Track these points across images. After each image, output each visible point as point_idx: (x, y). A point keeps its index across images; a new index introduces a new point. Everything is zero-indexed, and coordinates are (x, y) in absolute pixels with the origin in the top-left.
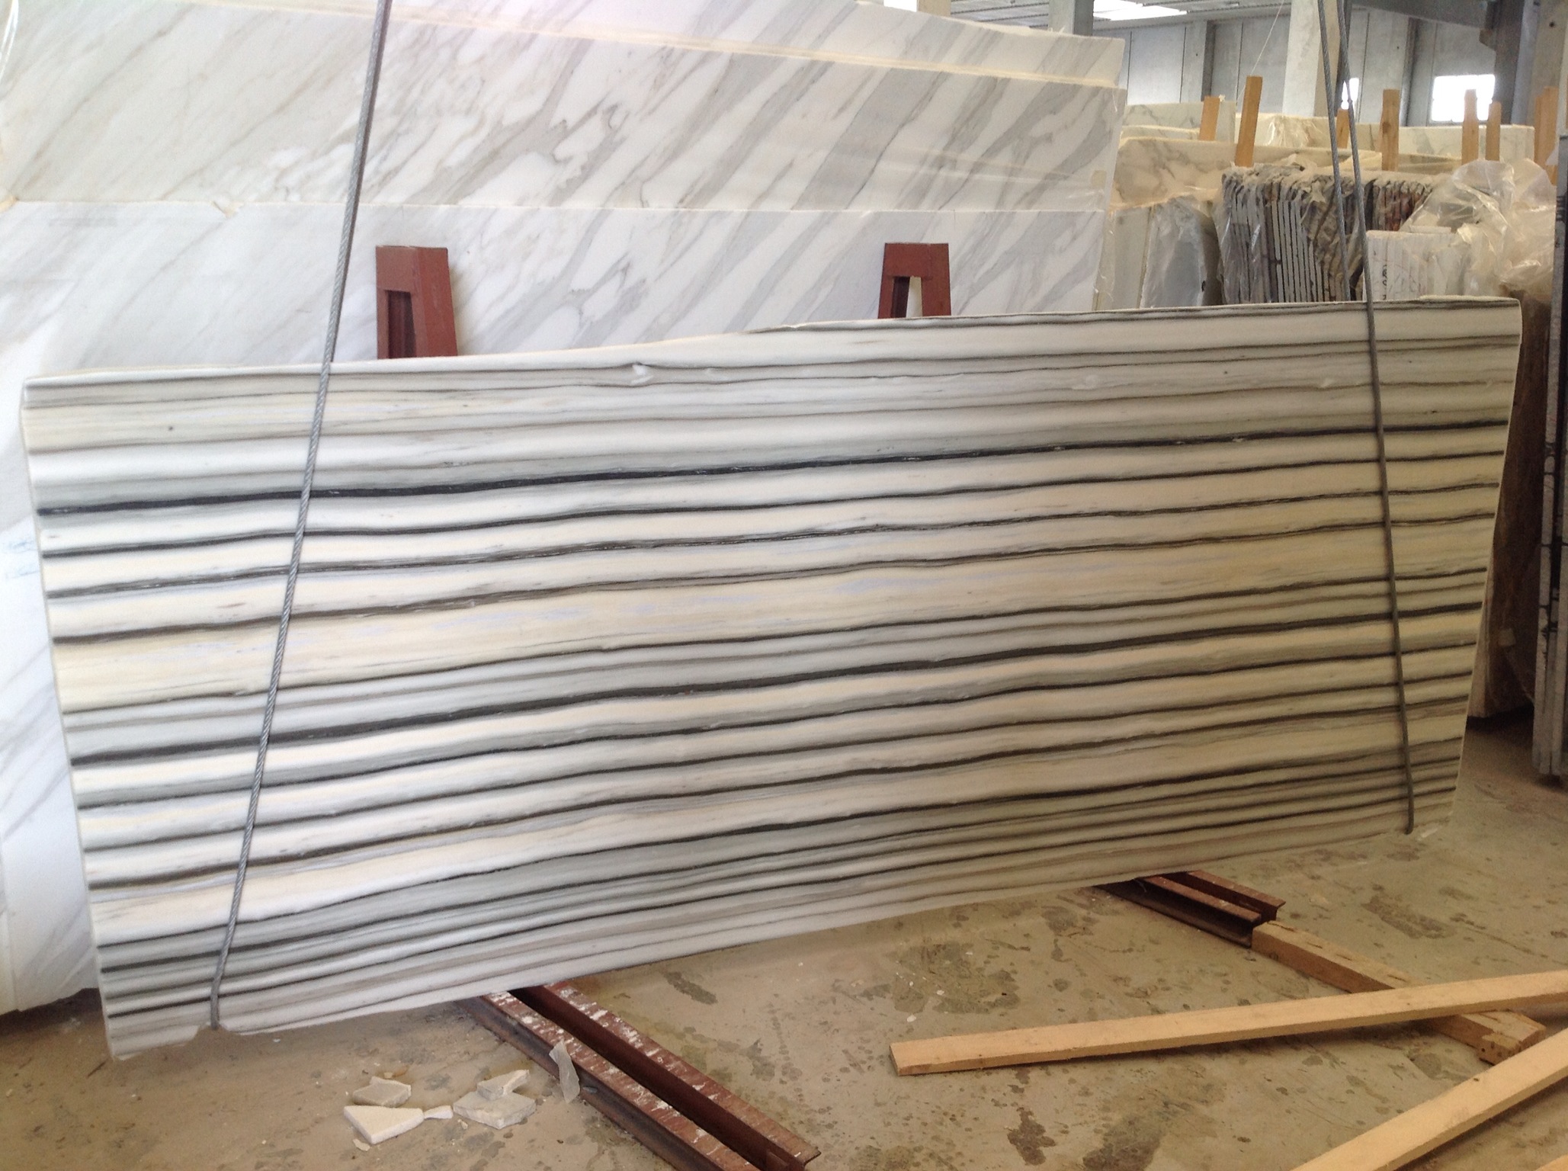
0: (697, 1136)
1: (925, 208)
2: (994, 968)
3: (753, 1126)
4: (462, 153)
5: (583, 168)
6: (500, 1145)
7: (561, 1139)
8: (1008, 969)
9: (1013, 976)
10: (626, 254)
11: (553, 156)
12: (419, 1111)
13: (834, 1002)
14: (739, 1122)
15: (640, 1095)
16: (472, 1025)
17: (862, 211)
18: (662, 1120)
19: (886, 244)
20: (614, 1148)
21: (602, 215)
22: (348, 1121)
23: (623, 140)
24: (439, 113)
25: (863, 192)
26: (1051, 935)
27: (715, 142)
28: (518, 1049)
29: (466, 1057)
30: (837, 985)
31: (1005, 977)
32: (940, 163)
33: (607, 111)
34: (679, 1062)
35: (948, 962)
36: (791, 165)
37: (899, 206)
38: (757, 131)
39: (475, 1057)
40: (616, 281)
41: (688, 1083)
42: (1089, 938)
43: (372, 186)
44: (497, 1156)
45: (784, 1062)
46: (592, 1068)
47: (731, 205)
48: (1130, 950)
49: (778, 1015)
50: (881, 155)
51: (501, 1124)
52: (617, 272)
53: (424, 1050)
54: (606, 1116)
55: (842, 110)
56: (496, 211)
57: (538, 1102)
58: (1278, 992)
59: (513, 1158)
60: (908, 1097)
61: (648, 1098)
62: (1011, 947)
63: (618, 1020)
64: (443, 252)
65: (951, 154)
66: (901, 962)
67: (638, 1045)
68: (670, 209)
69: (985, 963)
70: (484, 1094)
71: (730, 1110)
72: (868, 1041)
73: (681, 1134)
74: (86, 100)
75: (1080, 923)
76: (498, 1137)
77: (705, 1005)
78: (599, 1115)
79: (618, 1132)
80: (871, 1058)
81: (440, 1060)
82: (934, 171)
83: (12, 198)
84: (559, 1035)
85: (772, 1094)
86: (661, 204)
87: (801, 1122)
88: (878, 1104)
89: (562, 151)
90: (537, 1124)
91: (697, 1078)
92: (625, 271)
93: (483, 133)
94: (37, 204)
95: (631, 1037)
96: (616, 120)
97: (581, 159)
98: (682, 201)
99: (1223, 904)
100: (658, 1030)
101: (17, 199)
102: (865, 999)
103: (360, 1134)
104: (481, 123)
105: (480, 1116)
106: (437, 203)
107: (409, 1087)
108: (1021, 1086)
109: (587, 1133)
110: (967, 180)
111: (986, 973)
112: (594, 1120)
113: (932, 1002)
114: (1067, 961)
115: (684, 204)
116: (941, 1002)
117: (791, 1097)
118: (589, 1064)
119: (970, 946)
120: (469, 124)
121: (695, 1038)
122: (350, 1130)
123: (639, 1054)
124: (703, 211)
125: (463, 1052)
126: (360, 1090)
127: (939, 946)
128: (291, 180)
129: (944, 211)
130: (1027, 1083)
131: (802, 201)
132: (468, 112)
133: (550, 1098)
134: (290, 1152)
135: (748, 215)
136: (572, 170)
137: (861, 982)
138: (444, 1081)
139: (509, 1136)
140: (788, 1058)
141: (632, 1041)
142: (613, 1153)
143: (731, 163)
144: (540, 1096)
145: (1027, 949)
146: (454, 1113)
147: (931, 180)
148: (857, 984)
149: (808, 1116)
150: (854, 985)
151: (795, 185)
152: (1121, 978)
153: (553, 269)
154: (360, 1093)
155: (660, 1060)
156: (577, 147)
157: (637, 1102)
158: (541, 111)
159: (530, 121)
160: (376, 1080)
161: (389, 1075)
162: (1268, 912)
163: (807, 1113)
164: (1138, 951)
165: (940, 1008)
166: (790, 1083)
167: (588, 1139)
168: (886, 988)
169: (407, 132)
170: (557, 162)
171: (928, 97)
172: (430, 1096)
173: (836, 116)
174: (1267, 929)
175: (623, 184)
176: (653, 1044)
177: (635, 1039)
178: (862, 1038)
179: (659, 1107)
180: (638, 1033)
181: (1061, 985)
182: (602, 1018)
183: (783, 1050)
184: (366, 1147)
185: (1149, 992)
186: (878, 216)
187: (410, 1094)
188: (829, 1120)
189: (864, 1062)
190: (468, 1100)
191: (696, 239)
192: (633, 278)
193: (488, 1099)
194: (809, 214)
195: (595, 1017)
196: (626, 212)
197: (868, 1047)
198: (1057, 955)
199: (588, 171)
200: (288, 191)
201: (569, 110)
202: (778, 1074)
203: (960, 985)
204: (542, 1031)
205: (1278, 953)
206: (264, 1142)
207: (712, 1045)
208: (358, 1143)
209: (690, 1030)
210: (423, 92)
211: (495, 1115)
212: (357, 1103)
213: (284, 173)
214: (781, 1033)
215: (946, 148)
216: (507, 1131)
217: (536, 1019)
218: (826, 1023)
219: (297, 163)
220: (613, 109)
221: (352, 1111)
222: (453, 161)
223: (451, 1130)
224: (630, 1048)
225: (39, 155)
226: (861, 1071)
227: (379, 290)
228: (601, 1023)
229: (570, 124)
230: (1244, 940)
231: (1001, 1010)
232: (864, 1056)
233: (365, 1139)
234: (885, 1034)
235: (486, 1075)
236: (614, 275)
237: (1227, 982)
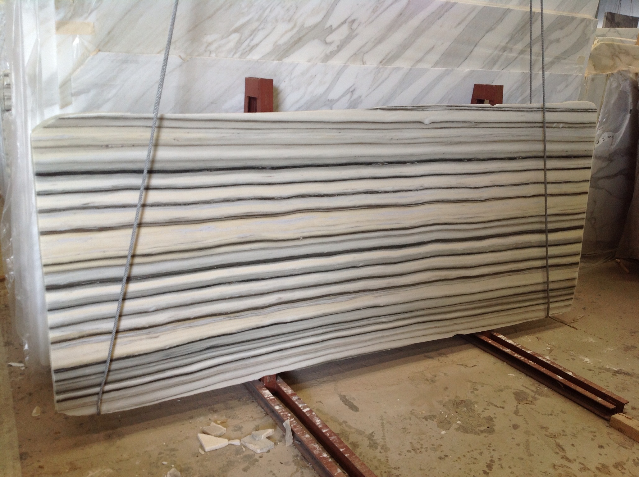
0: (337, 471)
1: (495, 69)
2: (486, 414)
3: (362, 471)
4: (285, 39)
5: (338, 46)
6: (257, 460)
7: (282, 462)
8: (492, 416)
9: (494, 420)
10: (354, 85)
11: (325, 41)
12: (227, 440)
13: (410, 419)
14: (356, 468)
15: (317, 448)
16: (256, 405)
17: (465, 69)
18: (324, 462)
19: (475, 85)
20: (303, 470)
21: (345, 67)
22: (198, 439)
23: (357, 35)
24: (277, 21)
25: (466, 61)
26: (515, 403)
27: (399, 37)
28: (272, 419)
29: (251, 419)
30: (413, 411)
31: (490, 419)
32: (504, 49)
33: (350, 22)
34: (335, 437)
35: (465, 409)
36: (433, 48)
37: (483, 68)
38: (418, 33)
39: (255, 419)
40: (348, 96)
41: (338, 447)
42: (533, 406)
43: (246, 52)
44: (254, 465)
45: (383, 443)
46: (299, 433)
47: (403, 64)
48: (551, 415)
49: (385, 422)
50: (476, 45)
51: (259, 451)
52: (349, 92)
53: (235, 413)
54: (302, 455)
55: (459, 24)
56: (298, 64)
57: (275, 444)
58: (619, 444)
59: (261, 467)
60: (435, 468)
61: (320, 451)
62: (496, 406)
63: (314, 413)
64: (271, 81)
65: (509, 46)
66: (443, 406)
67: (320, 426)
68: (375, 65)
69: (482, 411)
70: (254, 437)
71: (353, 462)
72: (422, 440)
73: (330, 470)
74: (129, 11)
75: (530, 399)
76: (257, 457)
77: (353, 412)
78: (300, 454)
79: (306, 463)
80: (422, 448)
81: (241, 419)
82: (501, 53)
83: (97, 50)
84: (289, 416)
85: (375, 457)
86: (372, 62)
87: (385, 472)
88: (421, 469)
89: (329, 39)
90: (274, 454)
91: (342, 445)
92: (353, 92)
93: (295, 30)
94: (107, 53)
95: (318, 422)
96: (355, 26)
97: (338, 43)
98: (381, 62)
99: (599, 399)
100: (331, 420)
101: (100, 51)
102: (424, 420)
103: (202, 447)
104: (295, 26)
105: (251, 446)
106: (273, 60)
107: (225, 429)
108: (488, 471)
109: (293, 461)
110: (517, 58)
111: (482, 416)
112: (297, 456)
113: (454, 426)
114: (521, 415)
115: (382, 63)
116: (458, 426)
117: (383, 460)
118: (298, 431)
119: (477, 403)
120: (290, 25)
121: (346, 426)
122: (198, 444)
123: (319, 430)
124: (389, 67)
125: (250, 417)
127: (462, 401)
128: (213, 47)
129: (504, 71)
130: (491, 470)
131: (436, 64)
132: (290, 21)
133: (281, 443)
134: (173, 450)
135: (411, 69)
136: (333, 47)
137: (424, 412)
138: (240, 428)
139: (261, 457)
140: (385, 442)
141: (318, 424)
142: (302, 472)
143: (405, 46)
144: (277, 442)
145: (503, 408)
146: (241, 443)
147: (499, 57)
148: (422, 413)
149: (389, 470)
150: (420, 413)
151: (434, 57)
152: (544, 427)
153: (321, 90)
154: (206, 428)
155: (328, 434)
156: (336, 38)
157: (315, 452)
158: (322, 21)
159: (316, 26)
160: (213, 424)
161: (219, 422)
162: (620, 407)
163: (388, 468)
164: (555, 415)
165: (458, 429)
166: (384, 453)
167: (293, 464)
168: (434, 416)
169: (263, 29)
170: (326, 43)
171: (501, 19)
172: (233, 434)
173: (456, 27)
174: (618, 416)
175: (355, 54)
176: (326, 427)
177: (319, 423)
178: (419, 438)
179: (323, 456)
180: (321, 421)
181: (515, 427)
182: (308, 411)
183: (384, 438)
184: (203, 453)
185: (556, 436)
186: (472, 72)
187: (225, 432)
188: (398, 473)
189: (418, 449)
190: (246, 439)
191: (386, 79)
192: (355, 96)
193: (255, 440)
194: (439, 70)
195: (305, 411)
196: (355, 68)
197: (422, 442)
198: (516, 413)
199: (340, 48)
200: (210, 52)
201: (334, 21)
202: (379, 448)
203: (468, 420)
204: (282, 414)
205: (622, 429)
206: (164, 444)
207: (353, 430)
208: (200, 450)
209: (345, 422)
210: (270, 12)
211: (257, 447)
212: (205, 433)
213: (210, 44)
214: (384, 430)
215: (507, 43)
216: (261, 455)
217: (281, 408)
218: (405, 428)
219: (215, 40)
220: (354, 21)
221: (201, 436)
222: (281, 42)
223: (238, 450)
224: (317, 427)
225: (109, 33)
226: (416, 453)
227: (245, 95)
228: (306, 414)
229: (334, 27)
230: (607, 417)
231: (486, 434)
232: (418, 446)
233: (203, 449)
234: (430, 438)
235: (257, 429)
236: (347, 94)
237: (595, 436)
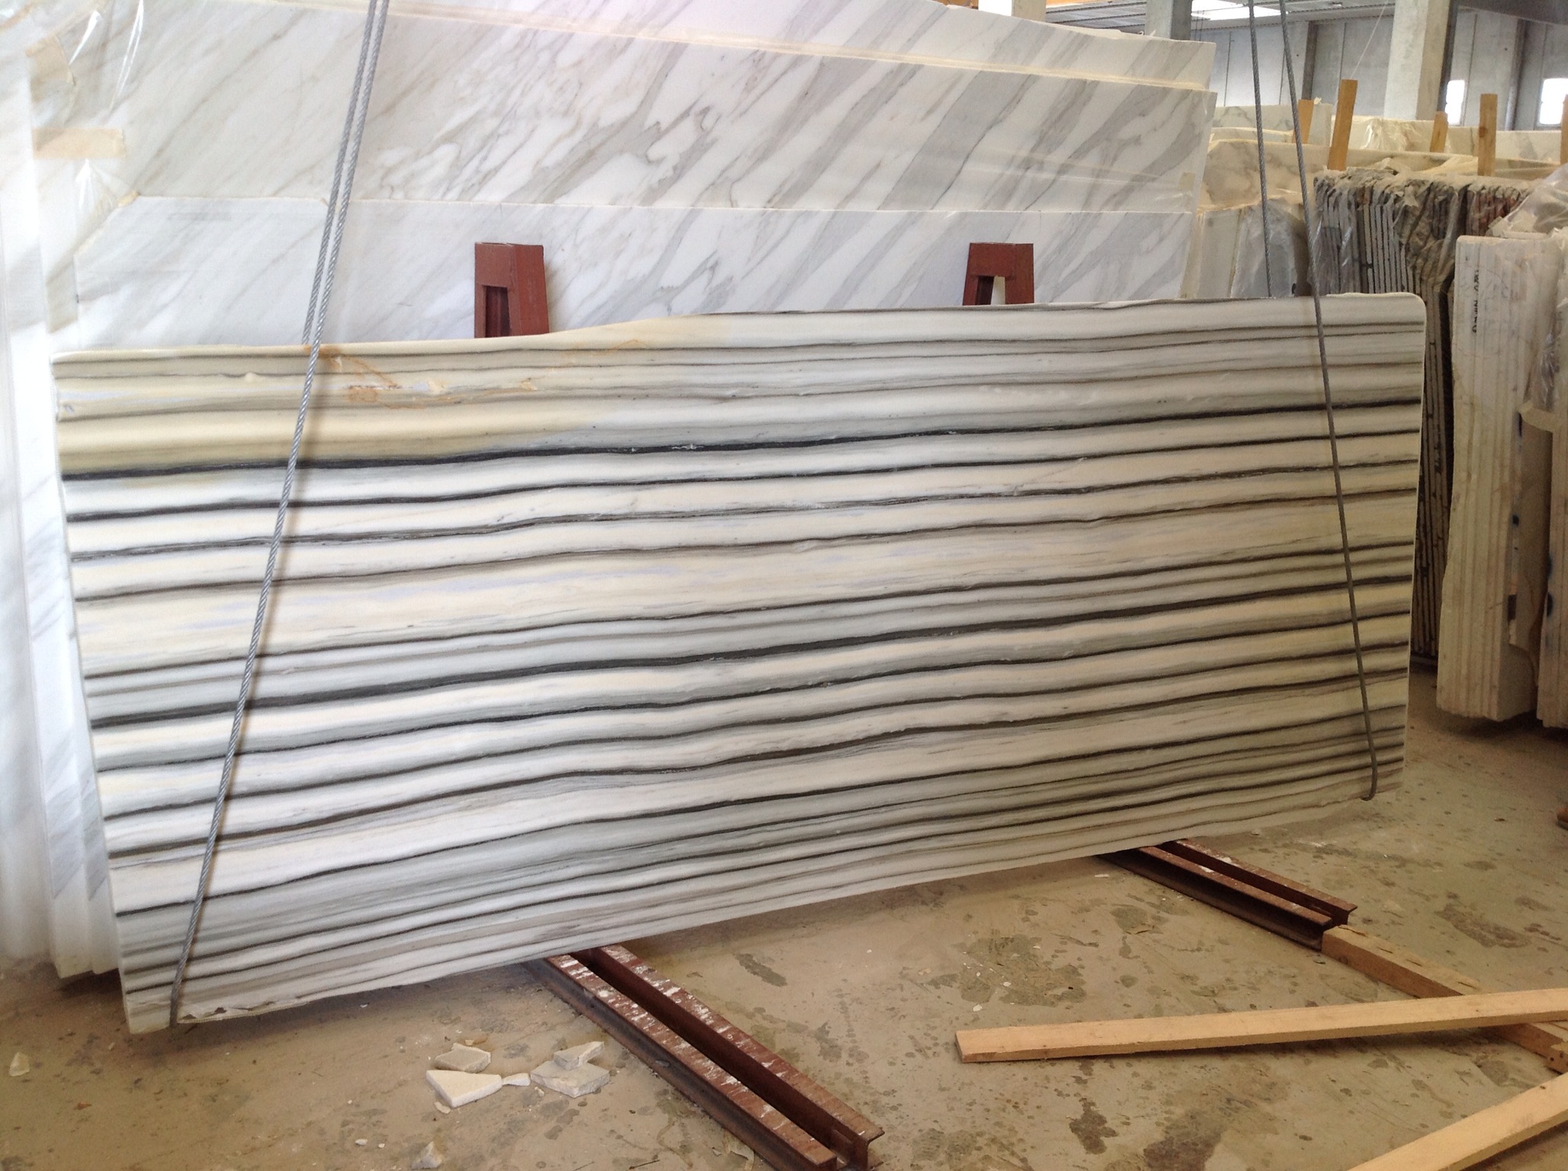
0: (764, 1111)
1: (1010, 209)
2: (1060, 962)
3: (819, 1103)
4: (559, 153)
5: (675, 168)
6: (576, 1113)
7: (633, 1109)
8: (1076, 964)
9: (1081, 971)
10: (715, 253)
11: (647, 156)
12: (498, 1077)
13: (902, 989)
14: (806, 1099)
15: (710, 1069)
16: (550, 997)
17: (948, 211)
18: (731, 1094)
19: (971, 244)
20: (683, 1121)
21: (692, 215)
22: (429, 1084)
23: (714, 142)
24: (538, 114)
25: (949, 193)
26: (1119, 933)
27: (805, 143)
28: (594, 1022)
29: (543, 1028)
30: (905, 972)
31: (1072, 971)
32: (1027, 164)
33: (699, 113)
34: (748, 1040)
35: (1015, 955)
36: (878, 165)
37: (985, 206)
38: (845, 134)
39: (552, 1028)
40: (704, 278)
41: (757, 1059)
42: (1155, 936)
43: (473, 185)
44: (571, 1124)
45: (851, 1045)
46: (664, 1042)
47: (818, 205)
48: (1199, 950)
49: (846, 1000)
50: (968, 157)
51: (576, 1092)
52: (706, 269)
53: (504, 1019)
54: (677, 1089)
55: (929, 112)
56: (589, 210)
57: (612, 1073)
58: (1346, 996)
59: (586, 1125)
60: (971, 1083)
61: (718, 1072)
62: (1079, 942)
63: (690, 997)
64: (539, 249)
65: (1038, 156)
66: (968, 953)
67: (709, 1022)
68: (758, 208)
69: (1053, 956)
70: (560, 1063)
71: (796, 1088)
72: (935, 1028)
73: (749, 1109)
74: (204, 101)
75: (1150, 921)
76: (573, 1105)
77: (774, 987)
78: (670, 1088)
79: (688, 1105)
80: (936, 1045)
81: (520, 1030)
82: (1020, 173)
83: (134, 193)
84: (633, 1009)
85: (838, 1075)
86: (750, 205)
87: (866, 1103)
88: (942, 1090)
89: (655, 152)
90: (611, 1094)
91: (765, 1055)
92: (713, 268)
93: (579, 136)
94: (157, 199)
95: (703, 1014)
96: (708, 122)
97: (673, 160)
98: (769, 201)
99: (1294, 907)
100: (729, 1009)
101: (139, 194)
102: (931, 988)
103: (441, 1097)
104: (578, 124)
105: (556, 1084)
106: (535, 202)
107: (489, 1054)
108: (1084, 1077)
109: (659, 1105)
110: (1054, 181)
111: (1053, 967)
112: (665, 1092)
113: (998, 993)
114: (1137, 957)
115: (772, 204)
116: (1007, 993)
117: (857, 1078)
118: (662, 1037)
119: (1038, 940)
120: (567, 124)
121: (764, 1018)
122: (432, 1093)
123: (709, 1031)
124: (790, 210)
125: (540, 1023)
126: (443, 1055)
127: (1007, 939)
128: (396, 179)
129: (1029, 211)
130: (1090, 1074)
131: (887, 202)
132: (566, 114)
133: (623, 1069)
134: (375, 1112)
135: (834, 215)
136: (665, 171)
137: (928, 971)
138: (523, 1050)
139: (583, 1104)
140: (855, 1042)
141: (703, 1017)
142: (683, 1125)
143: (818, 165)
144: (614, 1068)
145: (1096, 945)
146: (531, 1081)
147: (1017, 182)
148: (925, 973)
149: (873, 1098)
150: (921, 973)
151: (881, 187)
152: (1188, 977)
153: (644, 266)
154: (442, 1058)
155: (730, 1037)
156: (669, 149)
157: (707, 1076)
158: (636, 113)
159: (624, 124)
160: (457, 1046)
161: (470, 1042)
162: (1339, 916)
163: (872, 1094)
164: (1207, 950)
165: (1006, 999)
166: (856, 1065)
167: (659, 1110)
168: (953, 977)
169: (507, 133)
170: (649, 162)
171: (1016, 100)
172: (510, 1064)
173: (923, 119)
174: (1338, 932)
175: (713, 184)
176: (724, 1022)
177: (706, 1016)
178: (928, 1025)
179: (728, 1082)
180: (710, 1010)
181: (1127, 981)
182: (675, 994)
183: (850, 1033)
184: (447, 1110)
185: (1216, 992)
186: (964, 216)
187: (489, 1061)
188: (893, 1102)
189: (930, 1049)
190: (545, 1069)
191: (782, 238)
192: (720, 276)
193: (564, 1069)
194: (895, 214)
195: (668, 993)
196: (716, 212)
197: (934, 1033)
198: (1125, 952)
199: (679, 172)
200: (392, 188)
201: (662, 112)
202: (845, 1056)
203: (1026, 977)
204: (617, 1005)
205: (1347, 957)
206: (350, 1102)
207: (782, 1026)
208: (439, 1105)
209: (761, 1010)
210: (523, 94)
211: (571, 1083)
212: (439, 1067)
213: (389, 171)
214: (849, 1017)
215: (1033, 150)
216: (581, 1099)
217: (612, 993)
218: (893, 1009)
219: (402, 162)
220: (705, 111)
221: (435, 1075)
222: (549, 162)
223: (527, 1097)
224: (702, 1024)
225: (160, 151)
226: (927, 1057)
227: (476, 284)
228: (674, 999)
229: (664, 126)
230: (1313, 943)
231: (1067, 1003)
232: (929, 1043)
233: (446, 1103)
234: (951, 1022)
235: (562, 1045)
236: (702, 273)
237: (1295, 984)
